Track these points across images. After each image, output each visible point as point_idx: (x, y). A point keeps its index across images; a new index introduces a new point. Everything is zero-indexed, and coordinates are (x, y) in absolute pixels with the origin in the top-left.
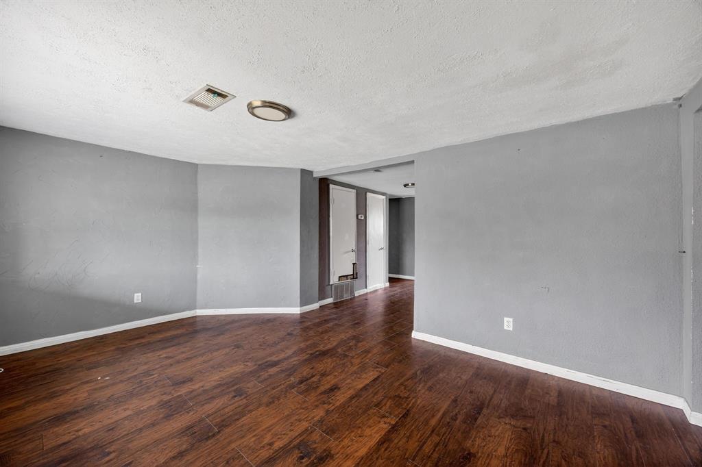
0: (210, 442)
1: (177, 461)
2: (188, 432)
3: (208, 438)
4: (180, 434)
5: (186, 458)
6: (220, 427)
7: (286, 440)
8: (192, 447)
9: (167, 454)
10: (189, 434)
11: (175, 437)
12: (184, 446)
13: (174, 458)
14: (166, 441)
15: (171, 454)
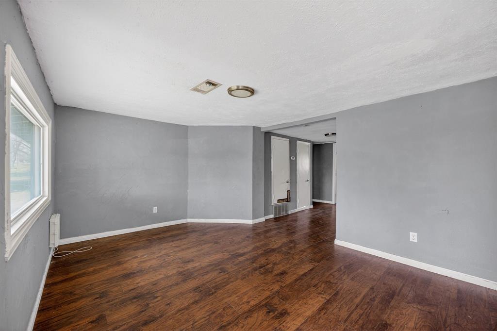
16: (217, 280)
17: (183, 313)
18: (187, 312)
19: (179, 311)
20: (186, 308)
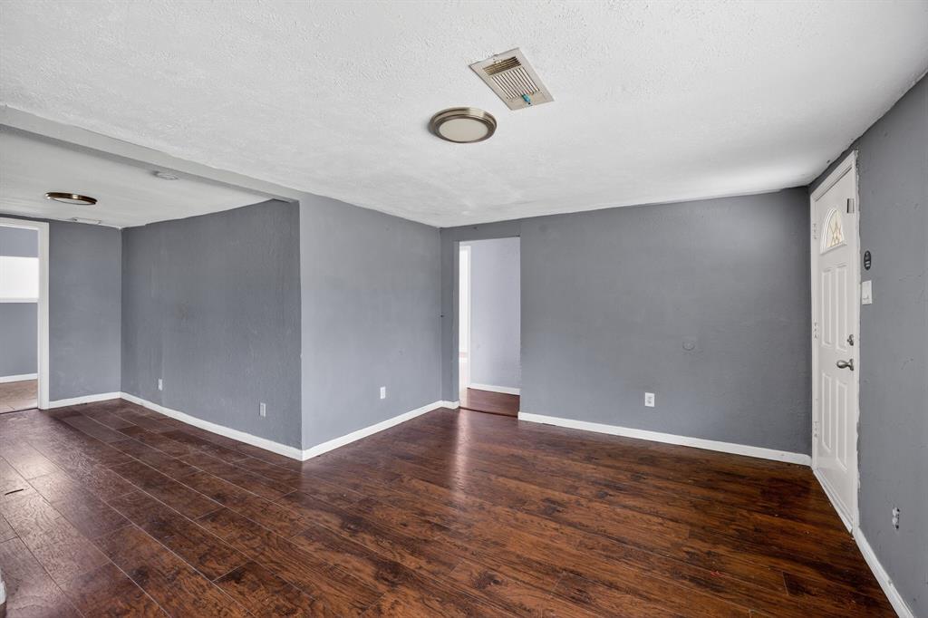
0: (581, 571)
1: (618, 584)
2: (582, 598)
3: (579, 574)
4: (590, 604)
5: (611, 579)
6: (558, 572)
7: (548, 522)
8: (598, 581)
9: (619, 598)
10: (584, 594)
11: (597, 606)
12: (601, 589)
13: (617, 588)
14: (607, 612)
15: (617, 594)
16: (527, 579)
17: (648, 593)
18: (640, 588)
19: (649, 600)
20: (635, 592)
